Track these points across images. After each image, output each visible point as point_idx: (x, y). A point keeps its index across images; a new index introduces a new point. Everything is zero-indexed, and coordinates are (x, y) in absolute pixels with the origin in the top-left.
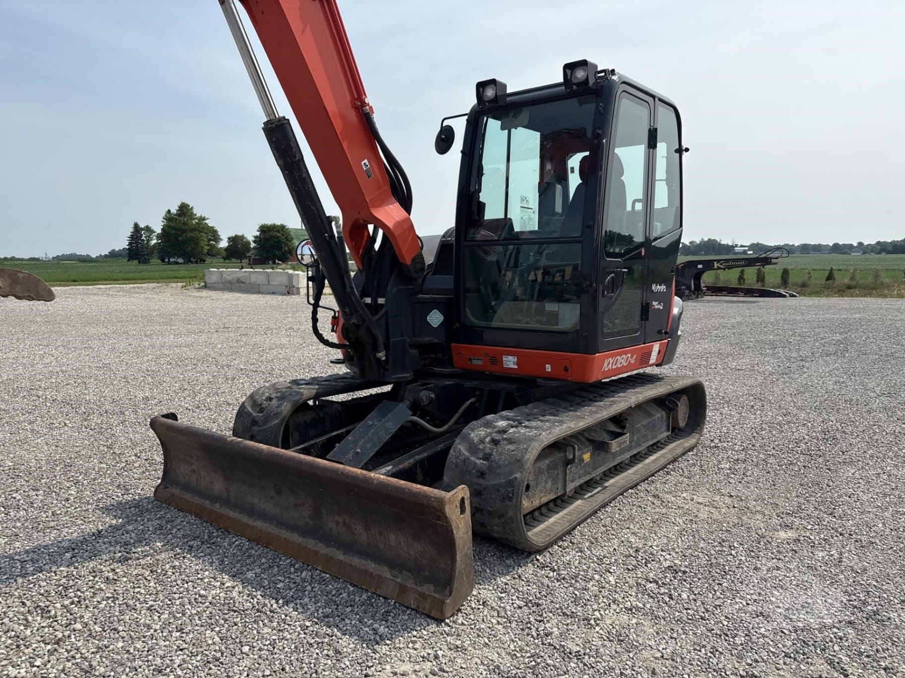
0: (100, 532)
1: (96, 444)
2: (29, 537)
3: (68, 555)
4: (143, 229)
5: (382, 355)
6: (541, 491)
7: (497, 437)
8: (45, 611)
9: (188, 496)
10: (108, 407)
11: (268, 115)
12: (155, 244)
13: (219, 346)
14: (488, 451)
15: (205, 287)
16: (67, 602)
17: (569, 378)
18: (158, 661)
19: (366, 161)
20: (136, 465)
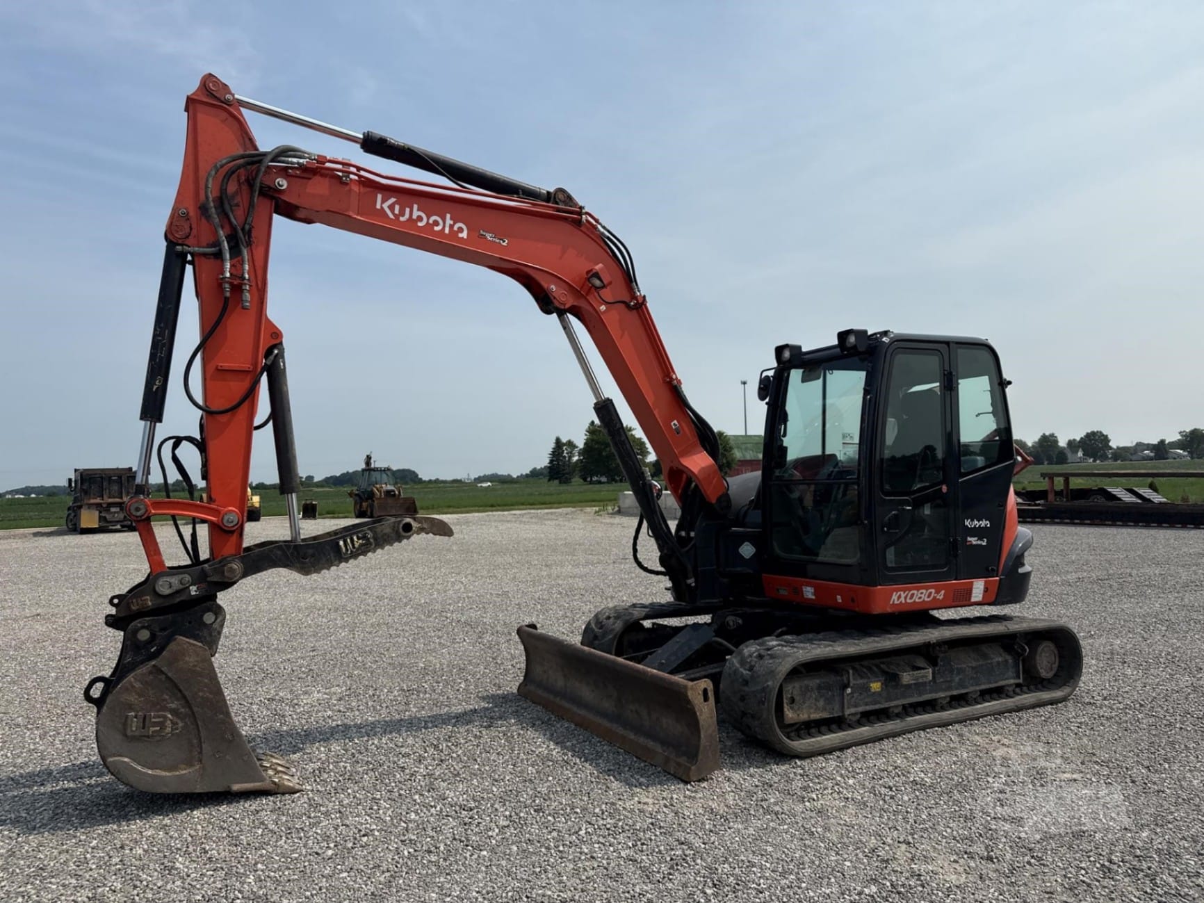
0: (476, 710)
1: (484, 655)
2: (431, 709)
3: (453, 721)
4: (564, 444)
5: (691, 581)
6: (810, 707)
7: (763, 652)
8: (436, 747)
9: (540, 692)
10: (499, 628)
11: (597, 398)
12: (578, 460)
13: (611, 577)
14: (753, 663)
15: (619, 512)
16: (450, 744)
17: (857, 609)
18: (497, 777)
19: (675, 422)
20: (511, 672)
